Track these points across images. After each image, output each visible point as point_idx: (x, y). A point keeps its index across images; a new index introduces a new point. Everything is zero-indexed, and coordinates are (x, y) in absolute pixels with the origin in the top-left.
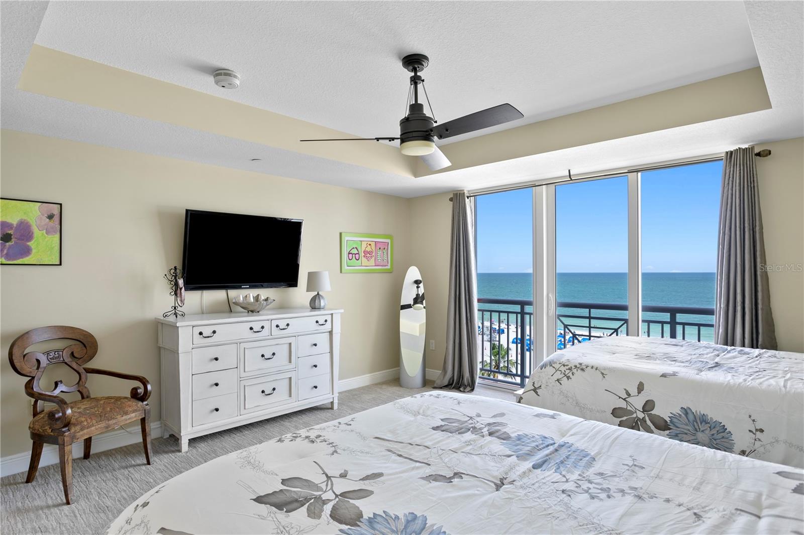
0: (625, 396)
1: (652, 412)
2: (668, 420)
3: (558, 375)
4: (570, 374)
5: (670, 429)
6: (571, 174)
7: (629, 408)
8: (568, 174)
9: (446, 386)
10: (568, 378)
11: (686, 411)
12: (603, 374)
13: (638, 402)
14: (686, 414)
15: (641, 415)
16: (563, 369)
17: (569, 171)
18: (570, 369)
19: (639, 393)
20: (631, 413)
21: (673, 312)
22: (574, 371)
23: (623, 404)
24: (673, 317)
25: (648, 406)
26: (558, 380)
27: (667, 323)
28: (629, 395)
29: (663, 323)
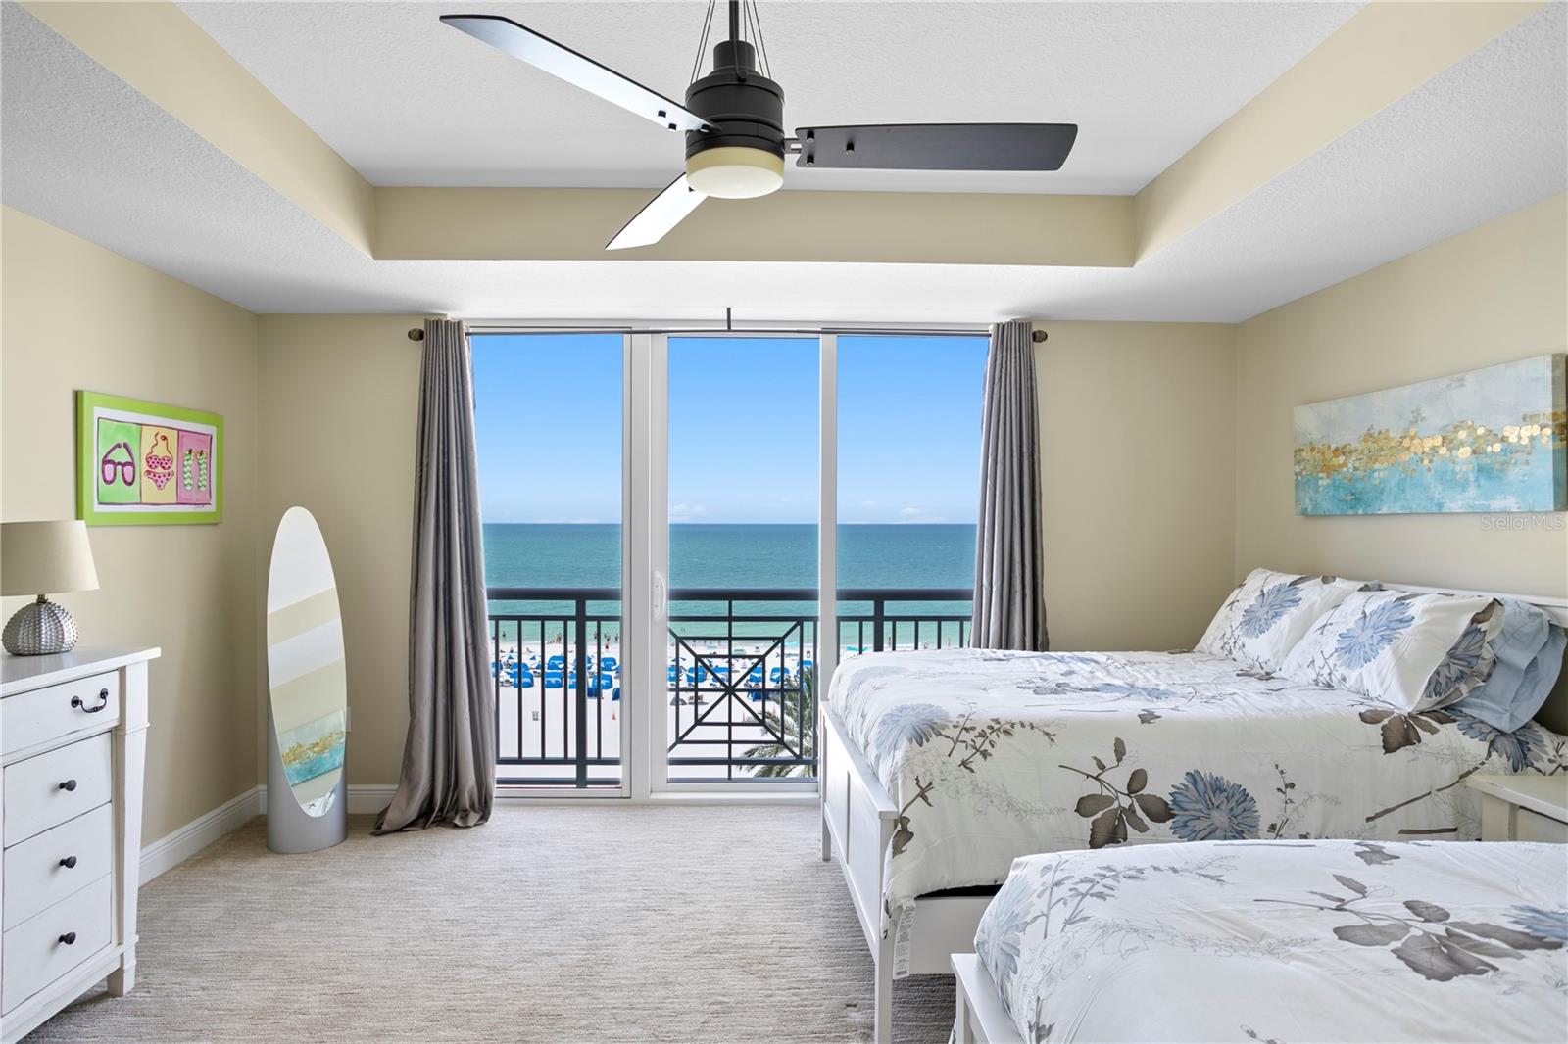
0: (1095, 771)
1: (1144, 792)
2: (1169, 799)
3: (962, 753)
4: (987, 746)
5: (1173, 816)
6: (732, 318)
7: (1106, 793)
8: (726, 318)
9: (413, 823)
10: (985, 754)
11: (1193, 777)
12: (1047, 734)
13: (1118, 779)
14: (1194, 782)
15: (1125, 802)
16: (967, 737)
17: (729, 310)
18: (982, 735)
19: (1119, 760)
20: (1110, 801)
21: (879, 597)
22: (993, 737)
23: (1094, 788)
24: (879, 608)
25: (1137, 780)
26: (964, 763)
27: (868, 619)
28: (1102, 767)
29: (861, 619)
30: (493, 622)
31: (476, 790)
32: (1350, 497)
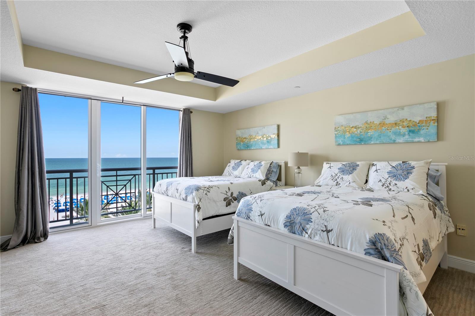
0: (226, 193)
1: (233, 196)
2: (236, 197)
3: (205, 192)
4: (209, 190)
5: (237, 200)
6: (124, 100)
7: (228, 197)
8: (122, 99)
9: (19, 245)
10: (209, 192)
11: (239, 192)
12: (218, 187)
13: (229, 194)
14: (239, 193)
15: (230, 198)
16: (205, 189)
17: (123, 98)
18: (208, 188)
19: (229, 191)
20: (228, 198)
21: (154, 169)
22: (210, 189)
23: (226, 196)
24: (154, 172)
25: (232, 194)
26: (206, 194)
28: (227, 192)
30: (48, 180)
31: (43, 231)
32: (246, 146)
